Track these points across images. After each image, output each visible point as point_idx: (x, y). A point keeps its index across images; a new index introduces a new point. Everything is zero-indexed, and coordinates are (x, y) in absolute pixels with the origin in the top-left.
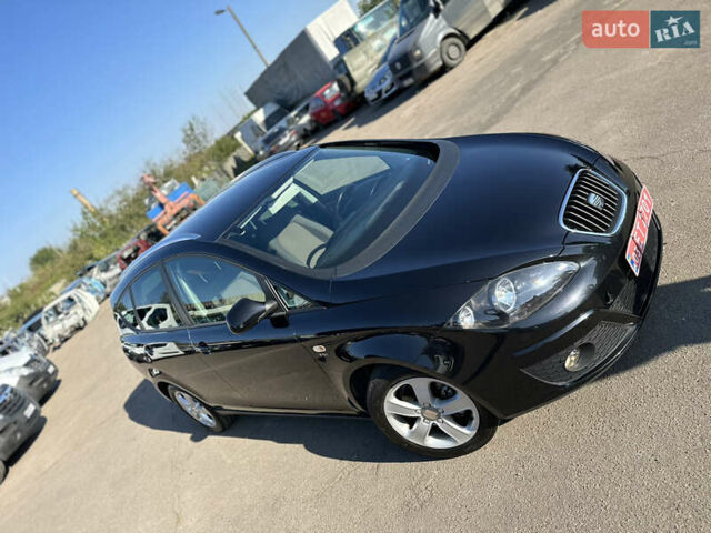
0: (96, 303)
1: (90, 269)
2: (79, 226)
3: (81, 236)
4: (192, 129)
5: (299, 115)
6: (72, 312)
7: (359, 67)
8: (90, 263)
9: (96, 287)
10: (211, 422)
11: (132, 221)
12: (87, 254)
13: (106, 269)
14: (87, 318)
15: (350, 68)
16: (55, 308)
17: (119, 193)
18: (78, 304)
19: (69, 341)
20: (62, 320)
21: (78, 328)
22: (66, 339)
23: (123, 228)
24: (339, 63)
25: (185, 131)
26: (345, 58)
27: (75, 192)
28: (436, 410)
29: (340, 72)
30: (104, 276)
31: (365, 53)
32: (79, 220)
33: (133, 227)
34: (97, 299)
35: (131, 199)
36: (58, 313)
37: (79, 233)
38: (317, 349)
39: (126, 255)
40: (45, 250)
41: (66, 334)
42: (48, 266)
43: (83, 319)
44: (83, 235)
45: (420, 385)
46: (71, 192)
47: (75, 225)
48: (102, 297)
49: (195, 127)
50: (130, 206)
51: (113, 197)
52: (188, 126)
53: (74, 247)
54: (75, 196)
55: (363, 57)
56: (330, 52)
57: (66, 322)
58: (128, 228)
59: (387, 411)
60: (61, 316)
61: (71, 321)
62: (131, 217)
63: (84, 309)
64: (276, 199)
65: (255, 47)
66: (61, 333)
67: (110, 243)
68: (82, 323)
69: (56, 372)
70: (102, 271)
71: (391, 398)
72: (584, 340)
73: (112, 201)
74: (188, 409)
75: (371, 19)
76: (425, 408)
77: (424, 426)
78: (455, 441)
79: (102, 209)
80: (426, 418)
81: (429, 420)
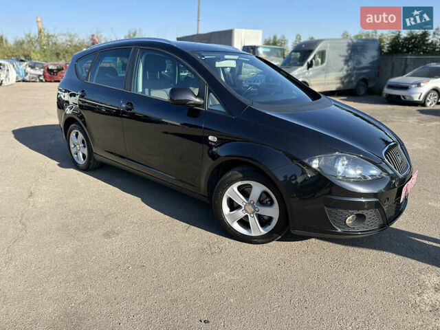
0: (15, 79)
1: (22, 61)
2: (32, 35)
3: (28, 42)
8: (23, 58)
9: (21, 71)
10: (81, 161)
11: (66, 55)
12: (25, 53)
13: (33, 67)
14: (4, 82)
17: (70, 36)
18: (5, 71)
23: (58, 55)
28: (255, 208)
30: (29, 69)
32: (34, 33)
33: (64, 58)
34: (17, 78)
35: (74, 44)
37: (29, 39)
38: (211, 138)
39: (50, 67)
44: (30, 42)
47: (30, 34)
48: (20, 79)
50: (70, 46)
51: (65, 35)
53: (21, 44)
54: (38, 22)
58: (61, 57)
59: (227, 193)
62: (67, 52)
63: (6, 77)
64: (226, 59)
67: (45, 56)
70: (29, 66)
71: (235, 187)
72: (365, 212)
73: (62, 37)
74: (72, 146)
75: (268, 50)
76: (250, 203)
77: (240, 214)
78: (251, 232)
79: (53, 36)
80: (245, 210)
81: (246, 211)
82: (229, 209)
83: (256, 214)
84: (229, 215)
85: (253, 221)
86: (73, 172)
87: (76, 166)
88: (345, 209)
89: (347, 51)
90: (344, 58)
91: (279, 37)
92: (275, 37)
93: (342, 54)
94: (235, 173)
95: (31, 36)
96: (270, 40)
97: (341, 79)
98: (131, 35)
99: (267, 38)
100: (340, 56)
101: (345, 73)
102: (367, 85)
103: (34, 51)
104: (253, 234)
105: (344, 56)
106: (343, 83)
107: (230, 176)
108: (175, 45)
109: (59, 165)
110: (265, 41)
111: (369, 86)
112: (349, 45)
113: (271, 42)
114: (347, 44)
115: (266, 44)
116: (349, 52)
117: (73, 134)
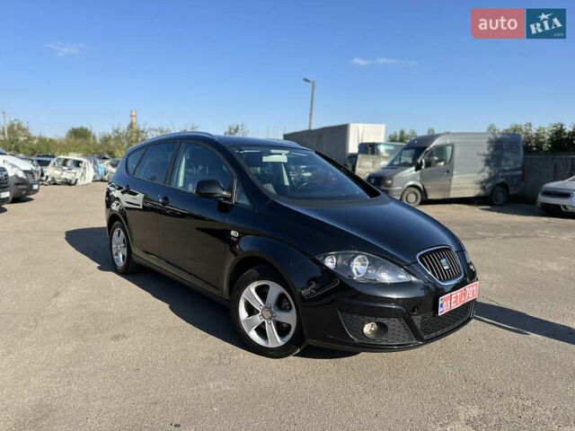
0: (91, 179)
1: (105, 158)
3: (116, 138)
4: (236, 131)
5: (306, 170)
6: (74, 171)
7: (363, 167)
8: (107, 156)
9: (100, 170)
10: (120, 263)
12: (111, 150)
13: (114, 165)
14: (79, 182)
15: (358, 164)
16: (66, 160)
17: (162, 131)
18: (82, 170)
19: (55, 186)
20: (63, 170)
21: (68, 183)
22: (55, 184)
24: (354, 157)
25: (230, 128)
26: (359, 156)
27: (134, 114)
28: (272, 313)
29: (350, 162)
30: (110, 168)
31: (373, 162)
32: (124, 127)
34: (94, 177)
36: (64, 165)
37: (117, 135)
38: (233, 233)
40: (86, 130)
41: (58, 181)
42: (79, 141)
43: (76, 180)
44: (118, 138)
45: (275, 290)
46: (131, 112)
47: (119, 129)
48: (98, 178)
49: (239, 131)
52: (235, 127)
53: (106, 140)
54: (131, 116)
55: (370, 164)
56: (353, 148)
57: (64, 173)
59: (244, 295)
60: (64, 168)
61: (68, 176)
63: (82, 175)
65: (311, 114)
66: (56, 177)
68: (73, 182)
69: (36, 191)
70: (111, 165)
71: (252, 288)
72: (385, 321)
73: (153, 132)
74: (114, 246)
75: (392, 148)
76: (266, 307)
77: (258, 319)
78: (268, 342)
79: (143, 132)
80: (262, 315)
81: (264, 318)
82: (247, 315)
83: (274, 321)
84: (246, 321)
85: (271, 329)
86: (111, 275)
87: (114, 268)
88: (361, 315)
89: (489, 149)
90: (484, 158)
91: (407, 132)
92: (402, 133)
93: (481, 152)
94: (252, 271)
95: (120, 131)
96: (396, 136)
97: (482, 183)
98: (233, 131)
99: (392, 133)
100: (479, 154)
101: (486, 175)
102: (508, 191)
103: (119, 148)
104: (271, 345)
105: (484, 155)
106: (483, 188)
107: (247, 275)
108: (216, 139)
109: (99, 268)
110: (390, 137)
111: (511, 193)
112: (491, 141)
113: (398, 139)
114: (487, 140)
115: (392, 141)
116: (492, 149)
117: (116, 233)
